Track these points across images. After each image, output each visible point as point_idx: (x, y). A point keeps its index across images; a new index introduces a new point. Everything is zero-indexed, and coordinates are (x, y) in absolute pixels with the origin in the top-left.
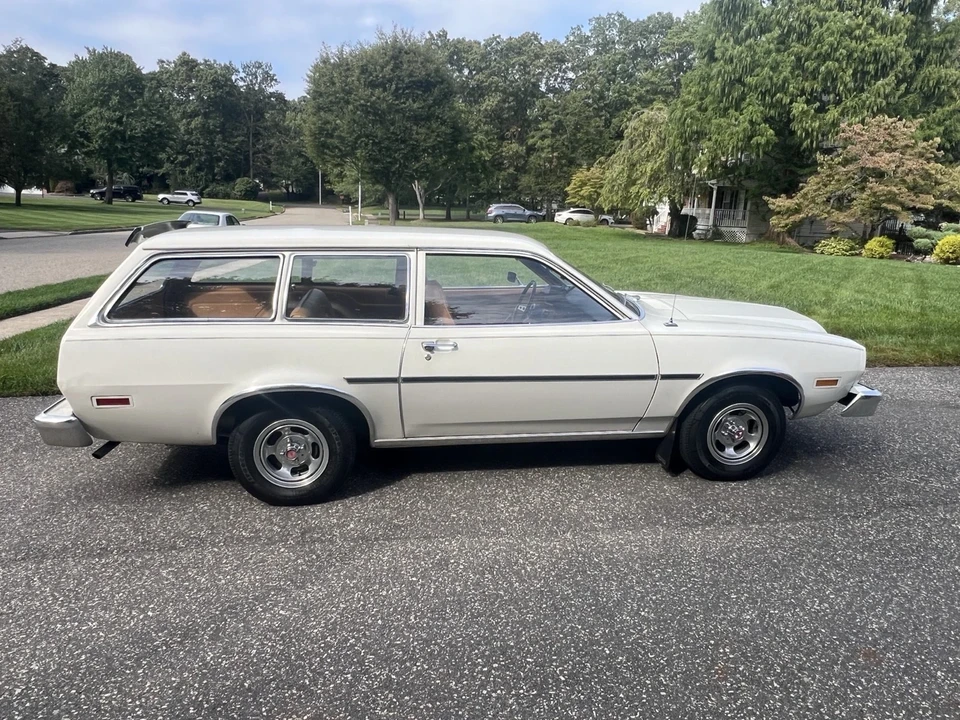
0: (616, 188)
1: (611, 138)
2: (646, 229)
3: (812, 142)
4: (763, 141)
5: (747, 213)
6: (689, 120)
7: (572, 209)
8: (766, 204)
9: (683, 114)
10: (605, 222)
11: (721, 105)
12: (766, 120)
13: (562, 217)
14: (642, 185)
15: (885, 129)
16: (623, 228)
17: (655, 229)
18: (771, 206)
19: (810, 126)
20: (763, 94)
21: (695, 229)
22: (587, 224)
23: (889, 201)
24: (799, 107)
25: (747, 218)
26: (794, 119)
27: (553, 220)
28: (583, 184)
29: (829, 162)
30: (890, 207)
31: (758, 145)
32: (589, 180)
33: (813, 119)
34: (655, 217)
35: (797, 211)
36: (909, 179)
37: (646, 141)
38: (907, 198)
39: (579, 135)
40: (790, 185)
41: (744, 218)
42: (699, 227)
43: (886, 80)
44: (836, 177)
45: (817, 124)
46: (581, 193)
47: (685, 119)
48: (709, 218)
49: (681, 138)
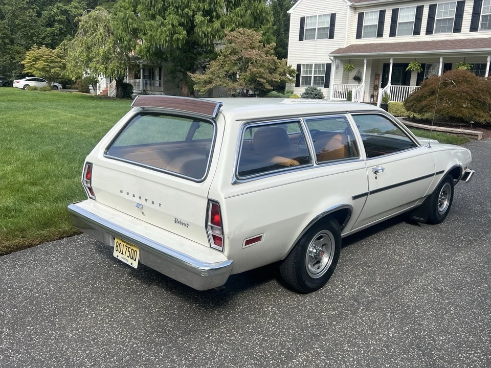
0: (79, 64)
1: (42, 26)
2: (89, 92)
3: (208, 40)
4: (181, 37)
5: (162, 82)
6: (130, 20)
7: (27, 78)
8: (190, 77)
9: (125, 15)
10: (56, 87)
11: (150, 12)
12: (181, 24)
13: (20, 84)
14: (98, 62)
15: (247, 36)
16: (70, 92)
17: (98, 93)
18: (193, 79)
19: (206, 30)
20: (177, 8)
21: (133, 93)
22: (44, 89)
23: (261, 77)
24: (199, 18)
25: (162, 85)
26: (196, 25)
27: (13, 87)
28: (37, 59)
29: (224, 53)
30: (261, 80)
31: (178, 39)
32: (41, 56)
33: (208, 26)
34: (98, 85)
35: (210, 82)
36: (266, 64)
37: (95, 31)
38: (268, 76)
39: (17, 22)
40: (191, 65)
41: (160, 85)
42: (134, 91)
43: (240, 8)
44: (228, 62)
45: (209, 29)
46: (36, 66)
47: (128, 19)
48: (139, 85)
49: (125, 31)
